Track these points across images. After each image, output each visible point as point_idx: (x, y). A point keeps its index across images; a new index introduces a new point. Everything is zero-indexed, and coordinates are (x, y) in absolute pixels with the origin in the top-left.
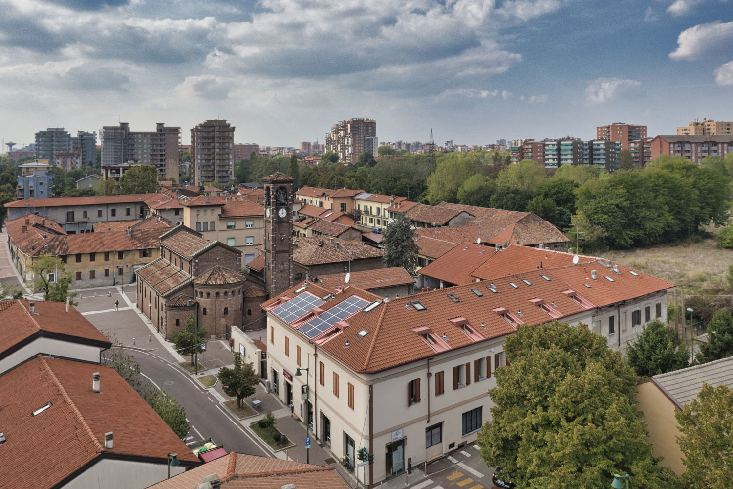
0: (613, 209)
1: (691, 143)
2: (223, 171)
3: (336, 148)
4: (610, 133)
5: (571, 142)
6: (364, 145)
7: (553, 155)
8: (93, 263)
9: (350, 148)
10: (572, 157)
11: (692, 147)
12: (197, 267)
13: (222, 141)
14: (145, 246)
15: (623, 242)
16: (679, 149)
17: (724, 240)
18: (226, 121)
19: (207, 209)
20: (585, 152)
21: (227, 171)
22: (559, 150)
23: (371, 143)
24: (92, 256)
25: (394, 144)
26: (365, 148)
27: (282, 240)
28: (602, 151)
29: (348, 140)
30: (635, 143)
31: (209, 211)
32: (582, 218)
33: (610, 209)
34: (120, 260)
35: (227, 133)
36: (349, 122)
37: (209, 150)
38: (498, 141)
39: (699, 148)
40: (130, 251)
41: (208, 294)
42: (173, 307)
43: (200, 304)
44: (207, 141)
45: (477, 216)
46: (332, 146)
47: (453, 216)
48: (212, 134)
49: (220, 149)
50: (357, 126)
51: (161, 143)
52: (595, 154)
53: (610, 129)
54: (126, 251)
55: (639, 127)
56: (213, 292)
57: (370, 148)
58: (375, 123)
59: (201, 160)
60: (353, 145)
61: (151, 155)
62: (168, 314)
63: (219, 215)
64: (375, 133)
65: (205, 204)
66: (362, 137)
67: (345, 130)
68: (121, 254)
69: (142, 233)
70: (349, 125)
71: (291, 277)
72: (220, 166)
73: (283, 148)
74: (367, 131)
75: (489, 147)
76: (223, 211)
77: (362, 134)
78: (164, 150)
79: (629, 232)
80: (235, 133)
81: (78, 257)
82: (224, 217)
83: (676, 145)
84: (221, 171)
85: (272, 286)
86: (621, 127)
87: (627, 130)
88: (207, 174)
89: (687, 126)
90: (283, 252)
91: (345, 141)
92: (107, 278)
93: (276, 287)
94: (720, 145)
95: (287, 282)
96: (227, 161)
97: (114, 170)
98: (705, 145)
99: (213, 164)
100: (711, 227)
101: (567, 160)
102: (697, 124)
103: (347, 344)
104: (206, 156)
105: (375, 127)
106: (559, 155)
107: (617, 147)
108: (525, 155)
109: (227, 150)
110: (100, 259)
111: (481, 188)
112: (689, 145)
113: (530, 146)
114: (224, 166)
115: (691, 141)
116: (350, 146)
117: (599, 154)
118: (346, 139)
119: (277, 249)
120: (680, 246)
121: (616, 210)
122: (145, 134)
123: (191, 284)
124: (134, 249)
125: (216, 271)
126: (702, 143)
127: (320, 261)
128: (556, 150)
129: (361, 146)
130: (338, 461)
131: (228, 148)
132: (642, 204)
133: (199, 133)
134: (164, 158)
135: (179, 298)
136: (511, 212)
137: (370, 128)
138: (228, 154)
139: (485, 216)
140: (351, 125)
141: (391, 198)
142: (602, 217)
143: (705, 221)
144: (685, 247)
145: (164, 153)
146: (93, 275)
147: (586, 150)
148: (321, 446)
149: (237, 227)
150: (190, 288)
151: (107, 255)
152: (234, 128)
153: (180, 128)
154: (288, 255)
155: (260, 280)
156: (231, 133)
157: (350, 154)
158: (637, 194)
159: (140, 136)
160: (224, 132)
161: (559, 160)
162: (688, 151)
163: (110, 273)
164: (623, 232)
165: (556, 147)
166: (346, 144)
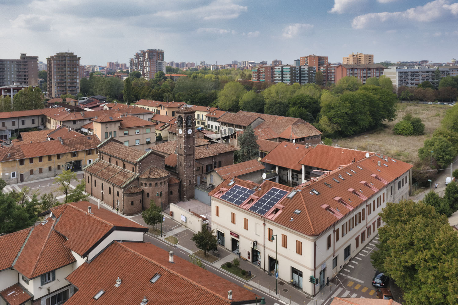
0: (344, 115)
1: (358, 69)
2: (73, 87)
3: (137, 68)
4: (308, 60)
5: (289, 67)
6: (157, 66)
7: (279, 74)
8: (41, 163)
9: (148, 68)
10: (290, 76)
11: (358, 71)
12: (140, 168)
13: (71, 66)
14: (74, 150)
15: (349, 133)
16: (352, 72)
17: (398, 130)
18: (73, 53)
19: (111, 123)
20: (297, 73)
21: (75, 87)
22: (282, 71)
23: (161, 65)
24: (40, 159)
25: (168, 63)
26: (157, 68)
27: (189, 148)
28: (306, 72)
29: (146, 63)
30: (324, 67)
31: (113, 125)
32: (327, 120)
33: (342, 115)
34: (58, 160)
35: (75, 62)
36: (147, 52)
37: (62, 72)
38: (233, 62)
39: (362, 72)
40: (65, 154)
41: (150, 185)
42: (129, 194)
43: (145, 190)
44: (61, 66)
45: (266, 120)
46: (134, 66)
47: (253, 120)
48: (64, 62)
49: (70, 72)
50: (152, 54)
51: (25, 67)
52: (302, 74)
53: (308, 58)
54: (62, 154)
55: (324, 57)
56: (153, 183)
57: (160, 68)
58: (163, 52)
59: (57, 79)
60: (150, 66)
61: (17, 75)
62: (125, 199)
63: (119, 127)
64: (164, 59)
65: (110, 120)
66: (155, 61)
67: (144, 56)
68: (59, 156)
69: (70, 141)
70: (147, 54)
71: (194, 170)
72: (71, 83)
73: (95, 66)
74: (159, 57)
75: (229, 66)
76: (121, 124)
77: (155, 59)
78: (27, 72)
79: (352, 128)
80: (80, 61)
81: (31, 160)
82: (122, 128)
83: (350, 70)
84: (71, 87)
85: (184, 176)
86: (314, 57)
87: (318, 59)
88: (61, 89)
89: (348, 56)
90: (190, 155)
91: (144, 64)
92: (50, 172)
93: (186, 177)
94: (372, 70)
95: (192, 173)
96: (75, 80)
97: (6, 90)
98: (365, 70)
99: (66, 82)
100: (386, 122)
101: (287, 77)
102: (354, 56)
103: (292, 218)
104: (61, 77)
105: (164, 55)
106: (282, 74)
107: (314, 70)
108: (261, 74)
109: (75, 73)
110: (45, 160)
111: (253, 99)
112: (357, 70)
113: (264, 69)
114: (73, 83)
115: (358, 68)
116: (148, 67)
117: (304, 74)
118: (145, 63)
119: (187, 153)
120: (375, 133)
121: (346, 115)
122: (12, 61)
123: (138, 179)
124: (68, 152)
125: (152, 169)
126: (363, 69)
127: (200, 157)
128: (281, 71)
129: (154, 67)
130: (286, 283)
131: (76, 72)
132: (358, 112)
133: (55, 62)
134: (27, 77)
135: (132, 188)
136: (287, 117)
137: (160, 55)
138: (76, 75)
139: (271, 120)
140: (148, 53)
141: (207, 108)
142: (338, 119)
143: (384, 118)
144: (378, 134)
145: (27, 74)
146: (41, 171)
147: (298, 71)
148: (270, 275)
149: (130, 134)
150: (137, 181)
151: (50, 157)
152: (79, 58)
153: (38, 57)
154: (192, 156)
155: (173, 172)
156: (77, 61)
157: (148, 72)
158: (356, 106)
159: (8, 62)
160: (73, 61)
161: (282, 77)
162: (356, 74)
163: (52, 169)
164: (348, 128)
165: (280, 70)
166: (145, 65)
